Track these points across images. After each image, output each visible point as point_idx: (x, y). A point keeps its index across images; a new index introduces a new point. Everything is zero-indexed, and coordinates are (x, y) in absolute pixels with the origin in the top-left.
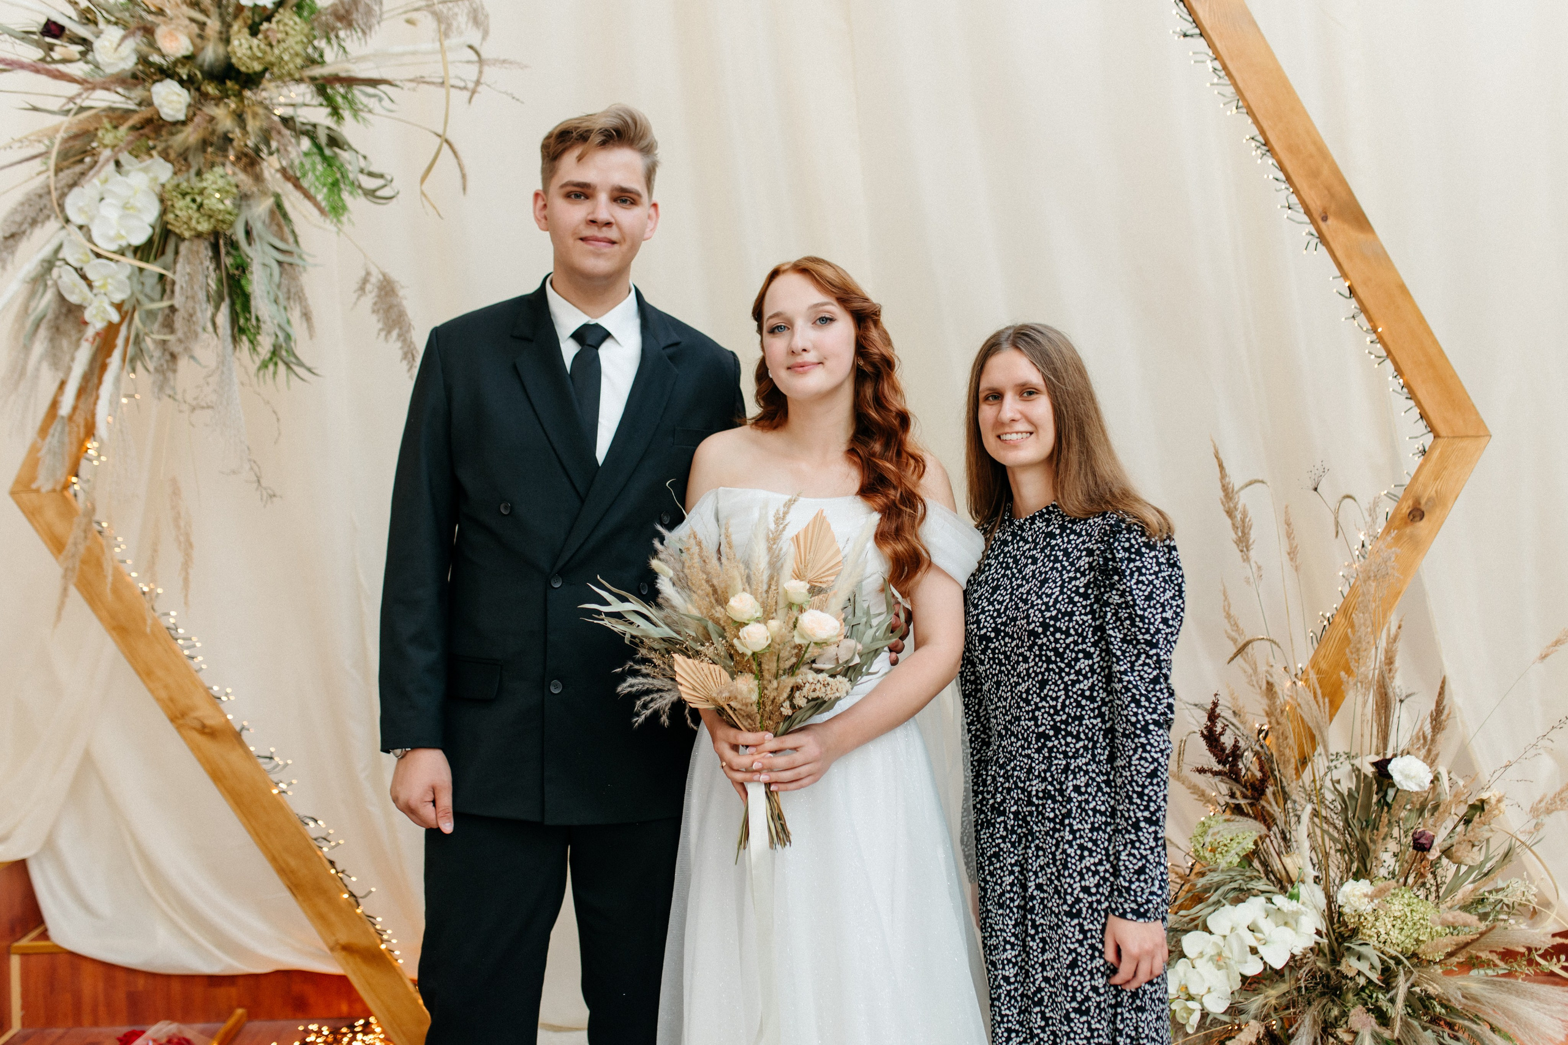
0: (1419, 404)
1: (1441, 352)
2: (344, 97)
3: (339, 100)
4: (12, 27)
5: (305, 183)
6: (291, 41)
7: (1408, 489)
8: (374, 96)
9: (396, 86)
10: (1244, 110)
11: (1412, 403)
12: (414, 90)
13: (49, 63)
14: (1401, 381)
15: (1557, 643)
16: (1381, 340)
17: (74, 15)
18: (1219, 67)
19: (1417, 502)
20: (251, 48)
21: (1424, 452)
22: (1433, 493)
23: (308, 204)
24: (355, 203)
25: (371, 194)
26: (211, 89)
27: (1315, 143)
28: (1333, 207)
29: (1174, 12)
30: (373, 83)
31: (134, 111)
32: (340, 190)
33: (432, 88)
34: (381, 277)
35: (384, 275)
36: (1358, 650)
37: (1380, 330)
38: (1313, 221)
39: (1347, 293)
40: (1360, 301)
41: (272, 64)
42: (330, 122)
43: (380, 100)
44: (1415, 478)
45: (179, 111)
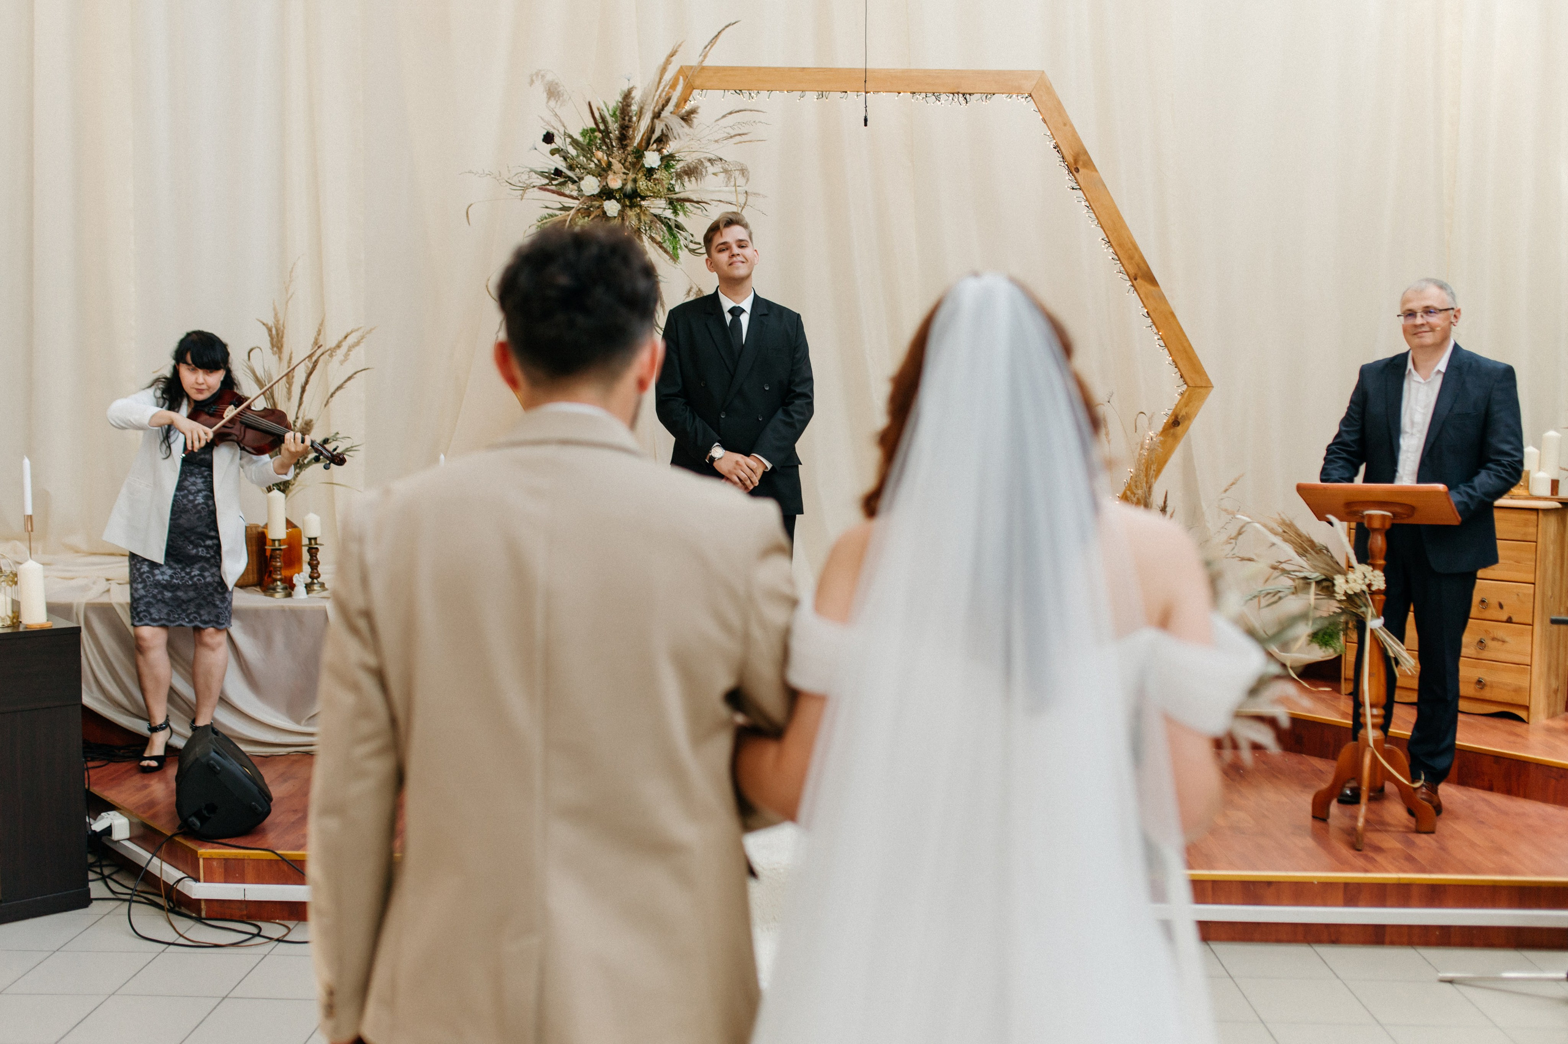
0: (1179, 370)
1: (1190, 345)
2: (681, 206)
3: (679, 207)
4: (536, 169)
5: (664, 245)
6: (664, 182)
7: (1173, 412)
8: (699, 208)
9: (709, 204)
10: (1099, 225)
11: (1177, 370)
12: (717, 206)
13: (549, 185)
14: (1171, 358)
15: (1233, 484)
16: (1162, 339)
17: (565, 165)
18: (1088, 205)
19: (1176, 417)
20: (647, 186)
21: (1182, 394)
22: (1184, 413)
23: (665, 255)
24: (683, 254)
25: (692, 251)
26: (628, 203)
27: (1132, 243)
28: (1140, 274)
29: (1067, 178)
30: (698, 202)
31: (593, 211)
32: (677, 249)
33: (722, 204)
34: (697, 289)
35: (699, 289)
36: (1136, 481)
37: (1160, 333)
38: (1131, 280)
39: (1147, 316)
40: (1152, 319)
41: (654, 193)
42: (672, 216)
43: (702, 211)
44: (1177, 406)
45: (615, 212)
